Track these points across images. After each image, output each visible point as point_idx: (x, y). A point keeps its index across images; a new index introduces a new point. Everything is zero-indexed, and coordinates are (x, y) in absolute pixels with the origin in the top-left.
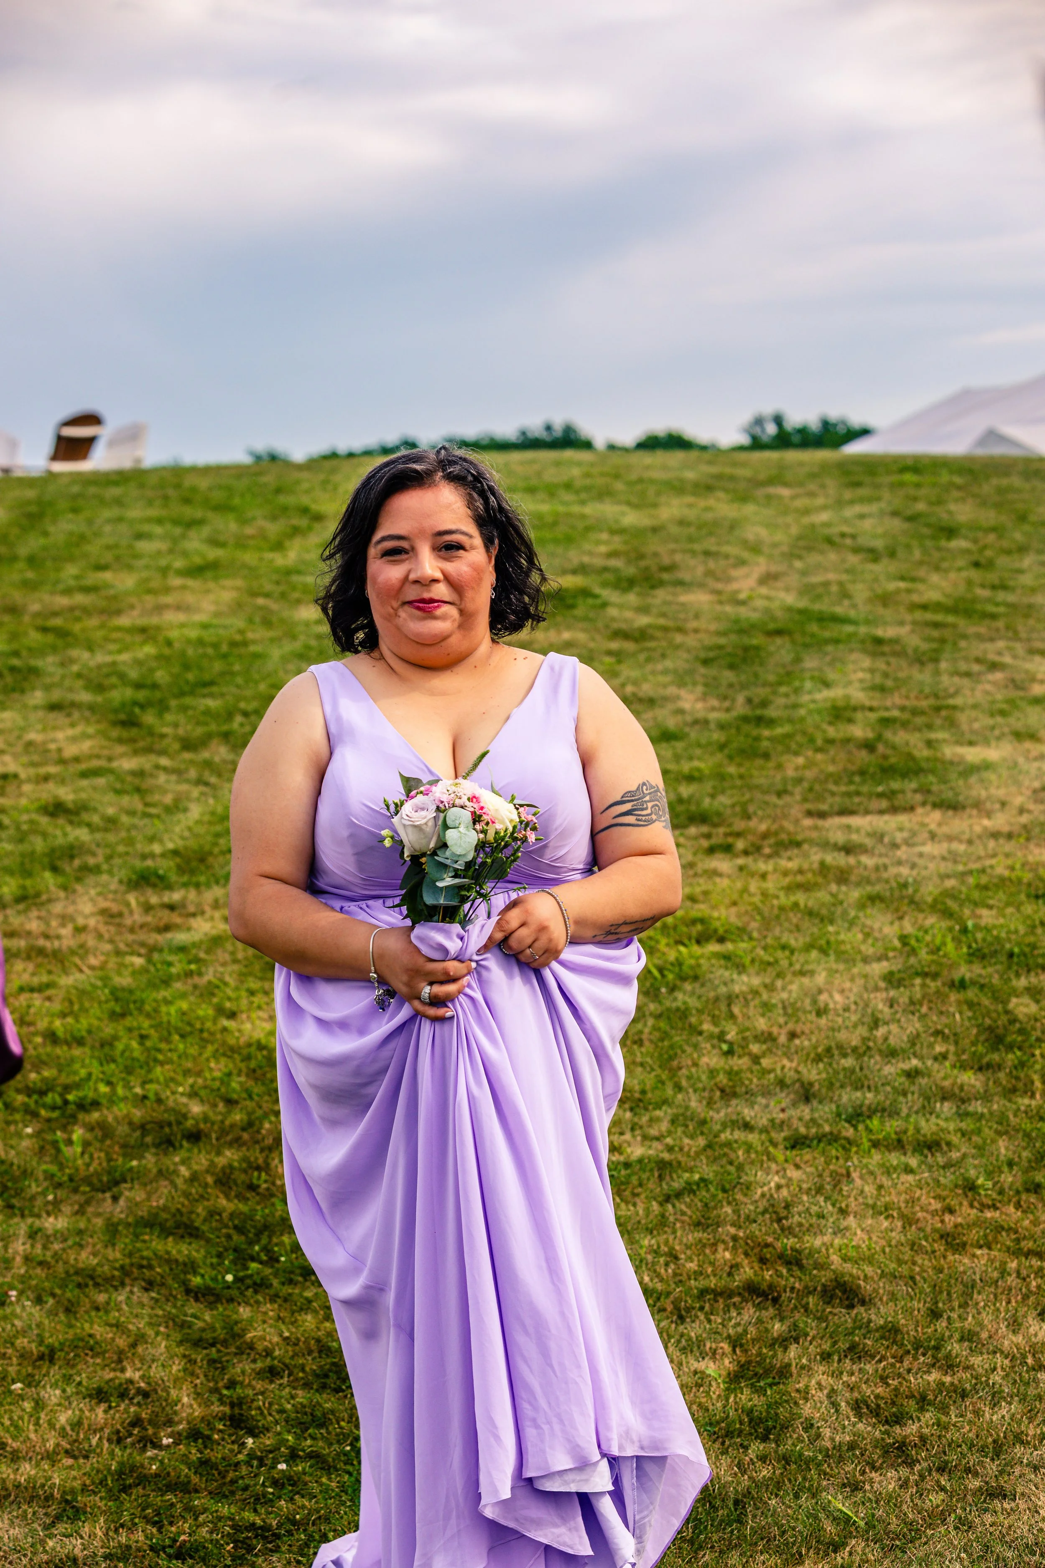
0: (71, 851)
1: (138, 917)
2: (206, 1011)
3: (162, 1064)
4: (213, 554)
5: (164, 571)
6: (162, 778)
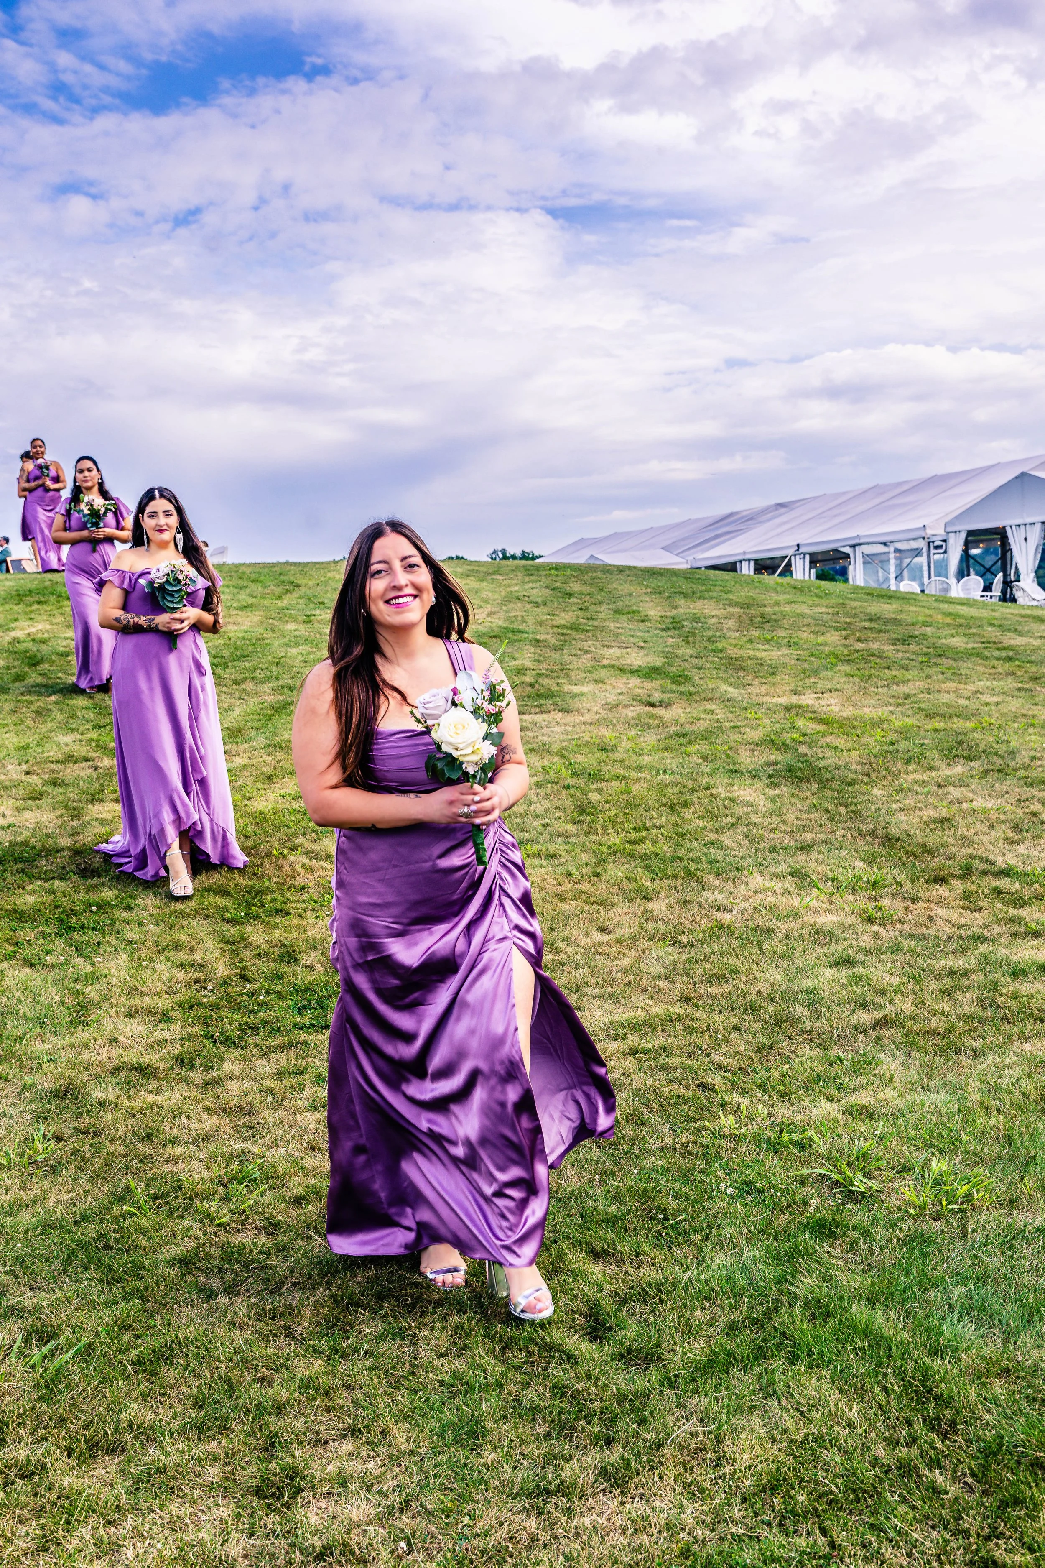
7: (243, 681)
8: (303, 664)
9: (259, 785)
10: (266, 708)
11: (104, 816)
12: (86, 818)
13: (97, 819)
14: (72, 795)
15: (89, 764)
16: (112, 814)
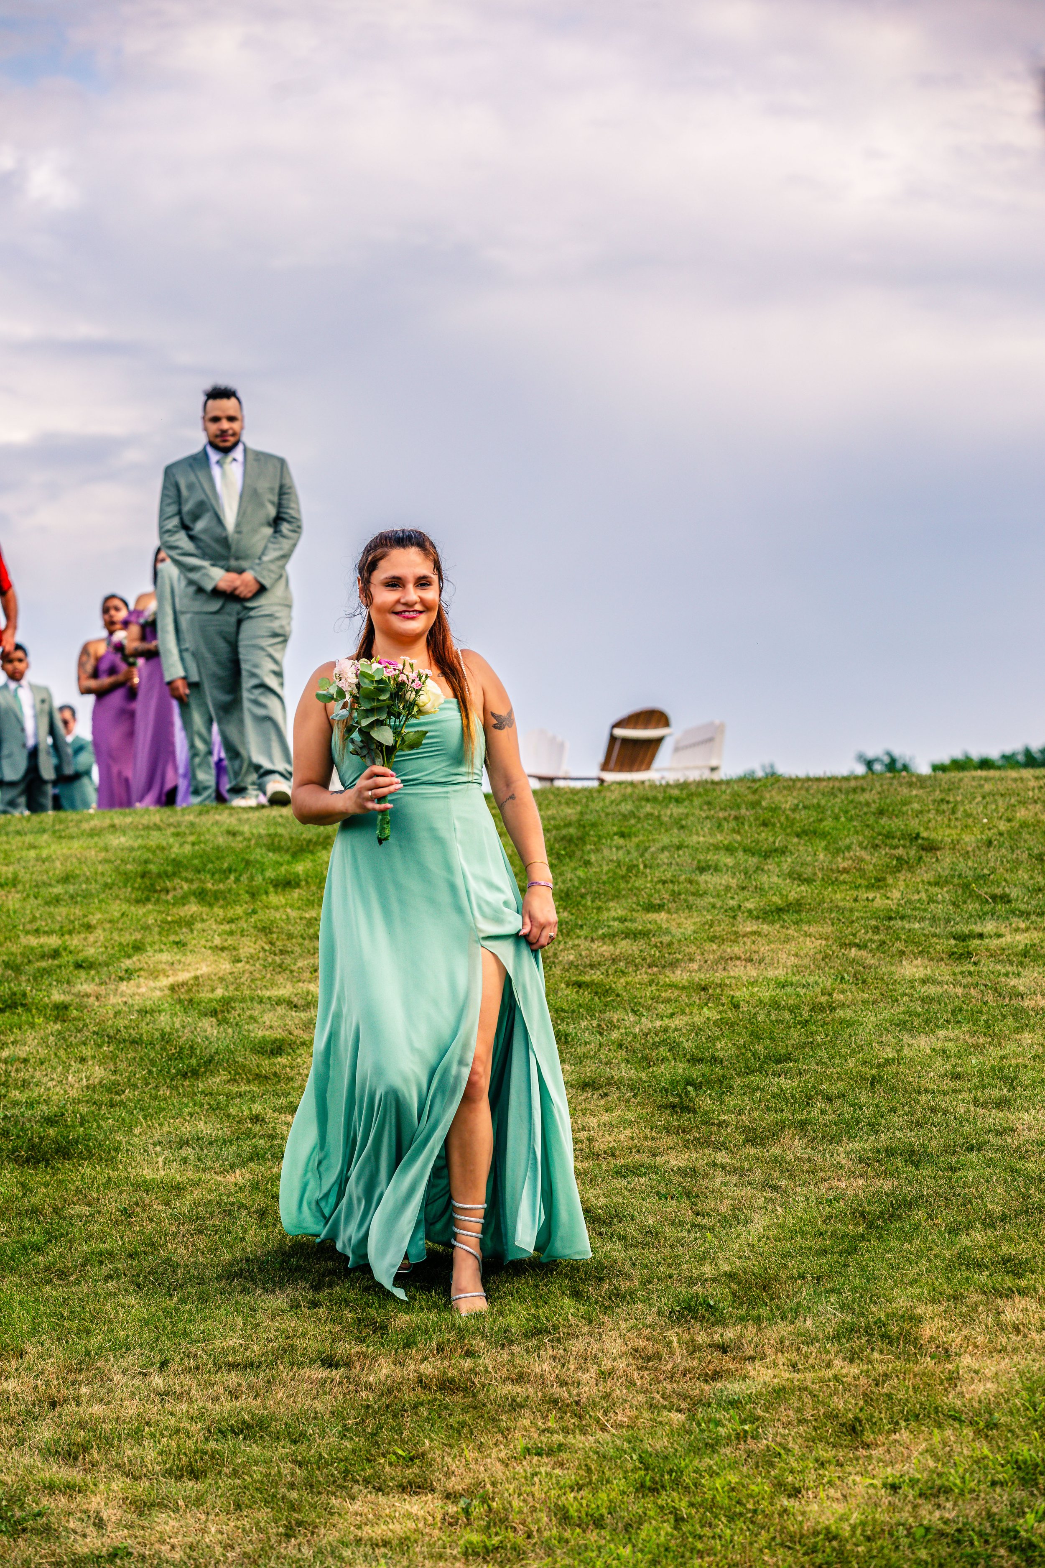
1: (680, 1359)
2: (761, 1486)
3: (701, 1554)
4: (795, 891)
6: (719, 1178)
7: (775, 1132)
8: (948, 1084)
9: (824, 1452)
10: (841, 1217)
11: (378, 1532)
12: (328, 1537)
13: (358, 1541)
14: (286, 1468)
15: (337, 1374)
16: (398, 1529)
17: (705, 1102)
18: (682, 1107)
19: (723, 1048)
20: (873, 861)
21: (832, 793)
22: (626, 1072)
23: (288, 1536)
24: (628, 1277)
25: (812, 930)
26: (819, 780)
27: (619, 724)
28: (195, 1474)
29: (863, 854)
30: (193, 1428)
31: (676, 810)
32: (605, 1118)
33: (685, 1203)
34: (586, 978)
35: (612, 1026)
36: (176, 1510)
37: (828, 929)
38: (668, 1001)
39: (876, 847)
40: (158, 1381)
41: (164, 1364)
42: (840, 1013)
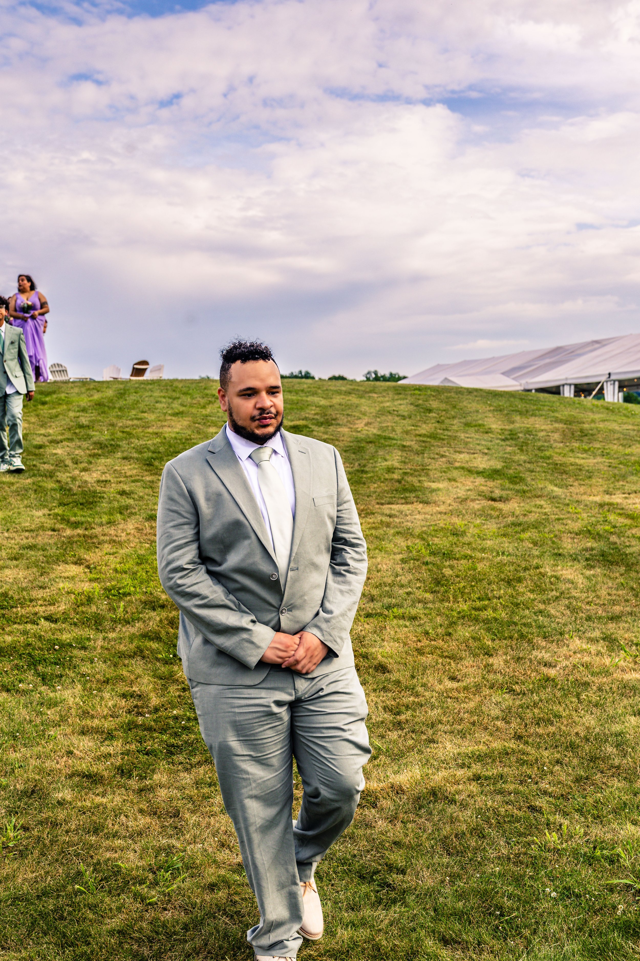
0: (127, 507)
3: (153, 581)
4: (182, 409)
5: (165, 414)
11: (66, 574)
12: (52, 576)
13: (61, 577)
14: (41, 558)
15: (56, 533)
16: (72, 574)
17: (156, 463)
18: (150, 464)
19: (162, 449)
20: (202, 401)
21: (192, 383)
22: (135, 455)
23: (41, 576)
24: (135, 508)
25: (186, 419)
26: (189, 380)
27: (136, 364)
28: (16, 559)
29: (201, 400)
30: (16, 547)
31: (150, 387)
32: (129, 467)
33: (150, 490)
34: (125, 430)
35: (132, 443)
36: (11, 568)
37: (190, 419)
38: (147, 437)
39: (203, 398)
40: (6, 534)
41: (8, 530)
42: (193, 441)
